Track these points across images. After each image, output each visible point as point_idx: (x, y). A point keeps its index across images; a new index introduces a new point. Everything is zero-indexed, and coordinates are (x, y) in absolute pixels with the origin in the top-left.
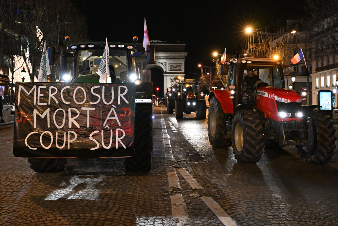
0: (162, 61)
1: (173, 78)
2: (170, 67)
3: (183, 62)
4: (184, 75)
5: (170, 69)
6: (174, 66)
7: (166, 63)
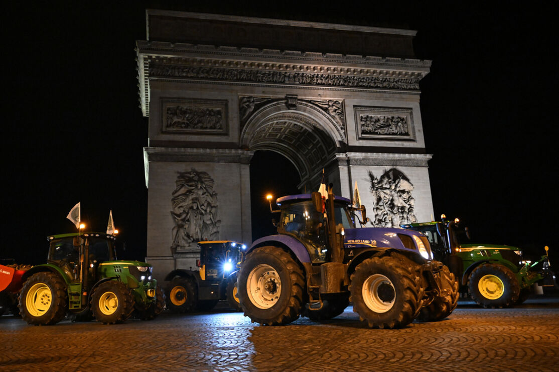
0: (326, 95)
1: (378, 172)
2: (360, 123)
3: (414, 103)
4: (429, 156)
5: (363, 132)
6: (378, 120)
7: (343, 104)
